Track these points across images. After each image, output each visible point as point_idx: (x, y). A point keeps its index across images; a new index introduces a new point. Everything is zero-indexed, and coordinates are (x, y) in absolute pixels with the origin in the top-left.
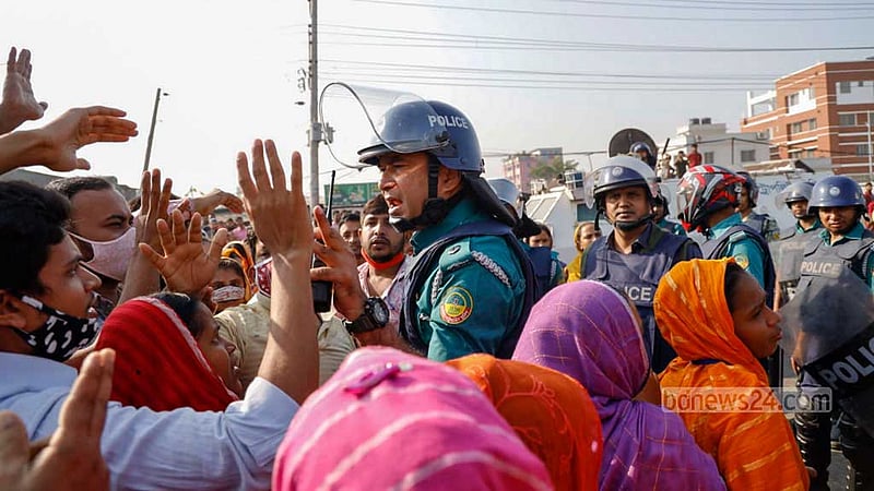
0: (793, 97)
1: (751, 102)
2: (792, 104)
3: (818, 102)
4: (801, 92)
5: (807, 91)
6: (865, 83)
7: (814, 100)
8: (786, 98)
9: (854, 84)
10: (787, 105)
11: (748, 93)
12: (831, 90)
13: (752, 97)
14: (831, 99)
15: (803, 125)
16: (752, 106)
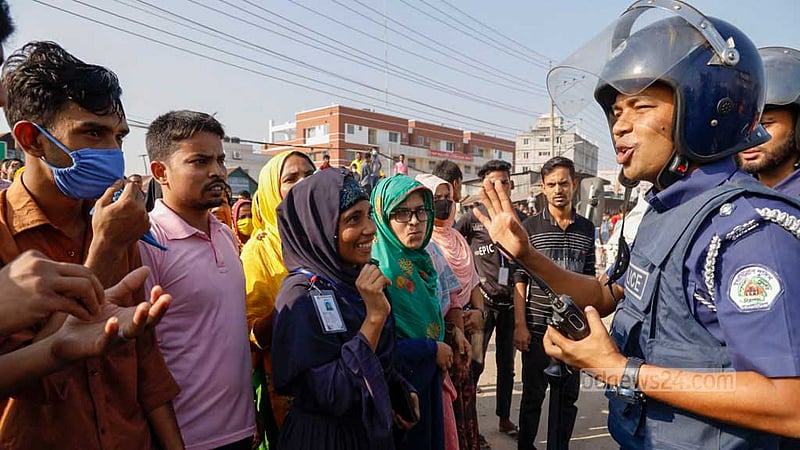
0: (309, 130)
1: (272, 129)
2: (309, 136)
3: (331, 137)
4: (317, 127)
5: (322, 127)
6: (363, 127)
7: (328, 136)
8: (305, 130)
9: (356, 127)
10: (305, 137)
11: (270, 122)
12: (342, 129)
13: (273, 125)
14: (342, 137)
15: (317, 155)
16: (273, 133)
